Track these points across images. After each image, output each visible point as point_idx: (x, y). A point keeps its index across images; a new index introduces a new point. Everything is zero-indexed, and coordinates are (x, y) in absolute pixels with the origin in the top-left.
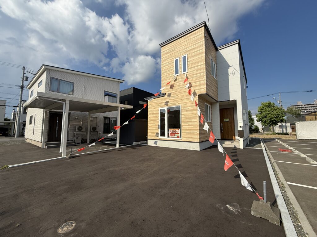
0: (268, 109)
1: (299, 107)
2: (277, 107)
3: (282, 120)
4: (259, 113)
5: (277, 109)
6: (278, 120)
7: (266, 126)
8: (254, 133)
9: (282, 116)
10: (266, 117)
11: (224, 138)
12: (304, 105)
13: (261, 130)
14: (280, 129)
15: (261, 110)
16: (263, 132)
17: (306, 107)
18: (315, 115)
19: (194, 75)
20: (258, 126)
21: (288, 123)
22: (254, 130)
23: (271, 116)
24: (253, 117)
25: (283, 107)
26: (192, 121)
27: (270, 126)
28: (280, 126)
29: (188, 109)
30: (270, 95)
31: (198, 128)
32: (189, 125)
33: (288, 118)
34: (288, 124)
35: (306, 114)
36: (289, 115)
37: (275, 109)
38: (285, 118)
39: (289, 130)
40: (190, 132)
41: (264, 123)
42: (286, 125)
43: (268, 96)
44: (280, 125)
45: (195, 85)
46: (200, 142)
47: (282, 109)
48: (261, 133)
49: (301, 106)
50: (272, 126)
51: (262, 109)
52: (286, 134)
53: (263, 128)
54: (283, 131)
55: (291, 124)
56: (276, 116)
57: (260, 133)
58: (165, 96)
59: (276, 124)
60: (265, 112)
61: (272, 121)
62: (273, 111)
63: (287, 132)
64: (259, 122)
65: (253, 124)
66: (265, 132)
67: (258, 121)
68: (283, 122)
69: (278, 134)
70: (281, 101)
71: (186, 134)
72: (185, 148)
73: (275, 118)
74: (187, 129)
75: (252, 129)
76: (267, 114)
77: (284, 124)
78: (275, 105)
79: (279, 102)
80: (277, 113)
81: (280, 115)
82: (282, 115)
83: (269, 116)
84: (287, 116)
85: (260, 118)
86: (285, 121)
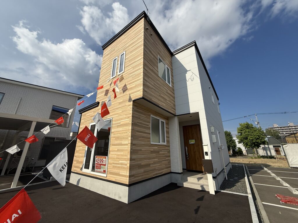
0: (247, 130)
1: (276, 129)
2: (256, 128)
3: (263, 142)
4: (239, 134)
5: (256, 130)
6: (260, 142)
7: (248, 148)
8: (238, 155)
9: (263, 138)
10: (247, 138)
11: (191, 169)
12: (280, 128)
13: (244, 152)
14: (264, 152)
15: (240, 131)
16: (247, 155)
17: (282, 130)
18: (295, 137)
19: (130, 74)
20: (241, 148)
21: (270, 145)
22: (237, 153)
23: (252, 138)
24: (234, 138)
25: (262, 128)
26: (123, 143)
27: (253, 148)
28: (264, 149)
29: (120, 123)
30: (246, 116)
31: (129, 157)
32: (118, 150)
33: (269, 140)
34: (271, 147)
35: (286, 136)
36: (270, 137)
37: (254, 131)
38: (266, 139)
39: (274, 153)
40: (118, 164)
41: (246, 145)
42: (269, 147)
43: (245, 117)
44: (263, 147)
45: (130, 87)
46: (129, 186)
47: (262, 130)
48: (246, 155)
49: (277, 129)
50: (255, 149)
51: (242, 130)
52: (272, 157)
53: (246, 150)
54: (267, 153)
55: (274, 146)
56: (257, 138)
57: (244, 155)
58: (98, 106)
59: (258, 146)
60: (245, 133)
61: (254, 143)
62: (253, 132)
63: (272, 154)
64: (240, 144)
65: (235, 146)
66: (249, 155)
67: (239, 142)
68: (266, 144)
69: (263, 157)
70: (259, 123)
71: (113, 166)
72: (109, 194)
73: (257, 139)
74: (115, 157)
75: (235, 151)
76: (247, 135)
77: (266, 146)
78: (253, 126)
79: (256, 123)
80: (258, 135)
81: (260, 136)
82: (263, 136)
83: (250, 138)
84: (268, 137)
85: (241, 140)
86: (267, 143)
